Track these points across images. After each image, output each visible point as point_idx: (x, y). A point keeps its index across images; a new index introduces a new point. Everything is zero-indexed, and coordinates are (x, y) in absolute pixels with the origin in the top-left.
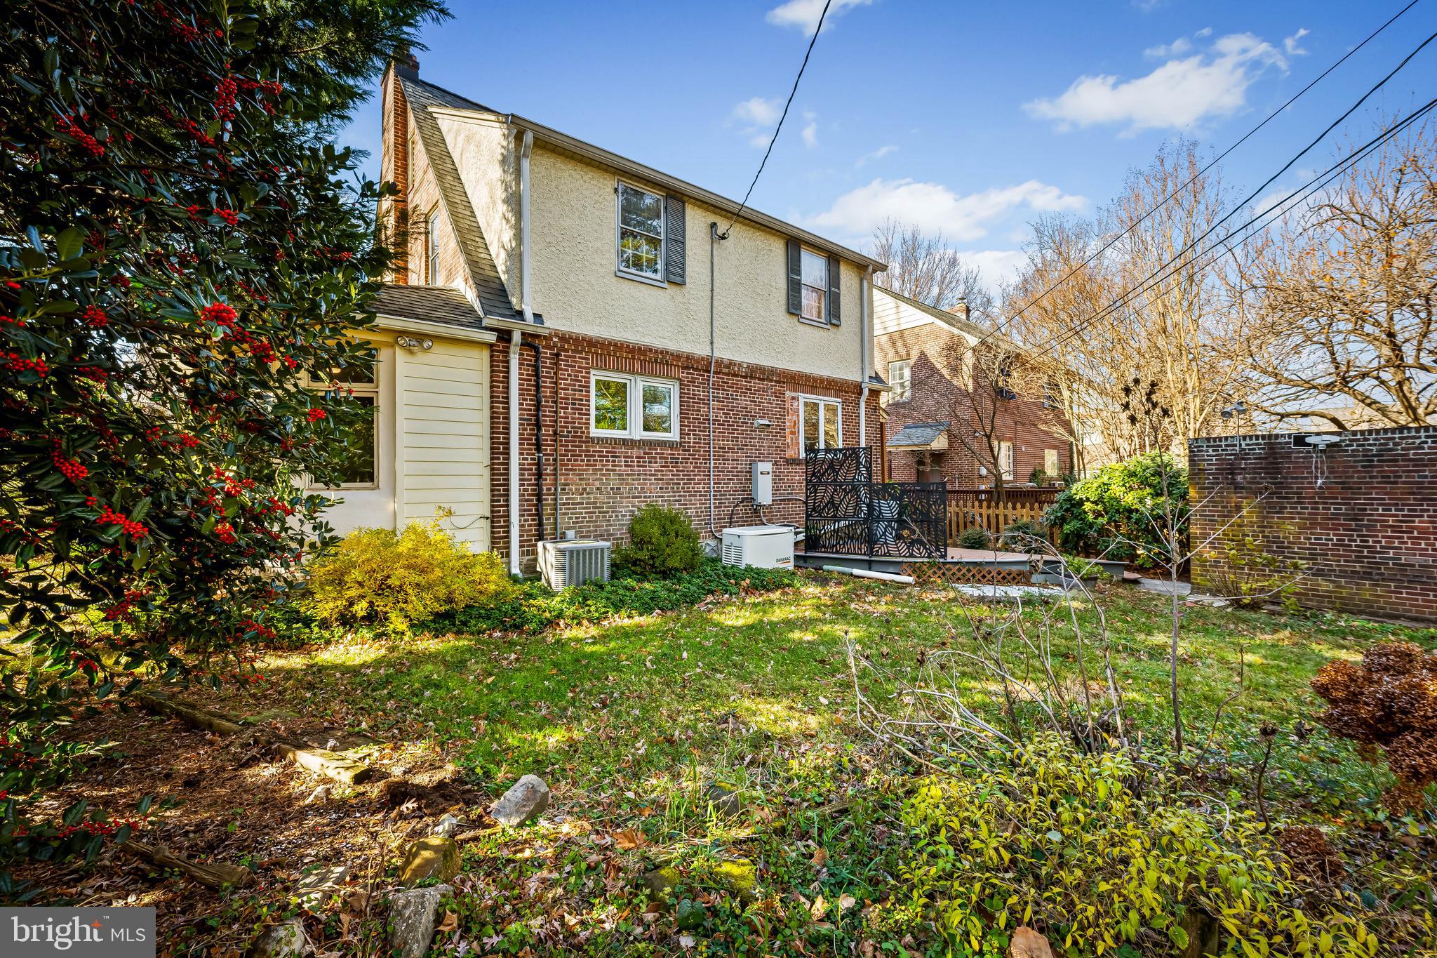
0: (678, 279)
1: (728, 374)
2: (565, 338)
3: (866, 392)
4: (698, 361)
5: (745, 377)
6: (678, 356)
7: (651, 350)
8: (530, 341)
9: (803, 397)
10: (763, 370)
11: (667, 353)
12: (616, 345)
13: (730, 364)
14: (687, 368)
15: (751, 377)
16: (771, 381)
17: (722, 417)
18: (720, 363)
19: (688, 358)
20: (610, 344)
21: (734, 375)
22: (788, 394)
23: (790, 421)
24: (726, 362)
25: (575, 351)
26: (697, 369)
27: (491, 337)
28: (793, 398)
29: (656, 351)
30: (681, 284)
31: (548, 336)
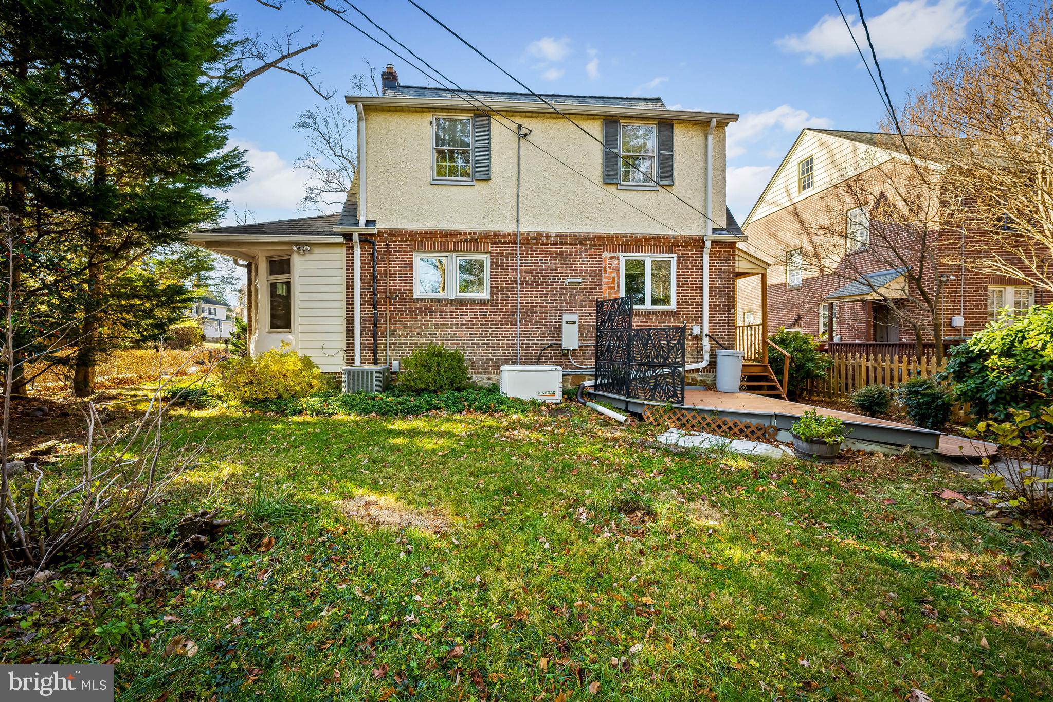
0: (483, 177)
1: (537, 244)
2: (392, 233)
3: (708, 244)
4: (504, 237)
5: (556, 244)
6: (486, 235)
7: (460, 233)
8: (365, 239)
9: (623, 257)
10: (574, 236)
11: (475, 233)
12: (431, 233)
13: (537, 236)
14: (495, 243)
15: (562, 244)
16: (586, 245)
17: (530, 278)
18: (526, 236)
19: (494, 235)
20: (426, 233)
21: (543, 244)
22: (605, 254)
23: (608, 278)
24: (532, 234)
25: (401, 241)
26: (505, 243)
27: (340, 239)
28: (612, 258)
29: (465, 234)
30: (488, 180)
31: (380, 234)
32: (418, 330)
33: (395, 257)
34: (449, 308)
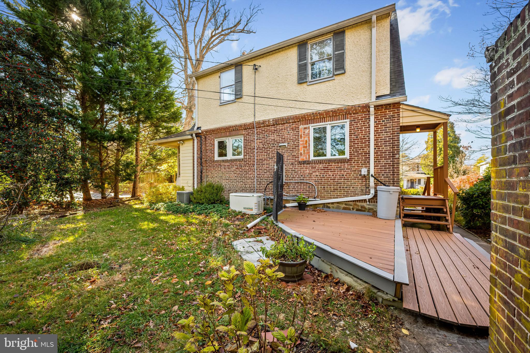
0: (239, 97)
1: (265, 126)
2: (207, 131)
3: (372, 110)
4: (249, 125)
5: (274, 125)
6: (241, 126)
7: (230, 127)
8: (197, 135)
9: (312, 127)
10: (282, 119)
11: (236, 126)
12: (219, 129)
13: (264, 122)
14: (245, 129)
15: (277, 125)
16: (290, 123)
17: (261, 146)
18: (259, 123)
19: (244, 125)
20: (218, 129)
21: (267, 126)
22: (301, 127)
23: (303, 141)
24: (261, 122)
25: (210, 134)
26: (249, 129)
27: (190, 137)
28: (305, 128)
29: (232, 127)
30: (241, 98)
31: (202, 132)
32: (216, 175)
33: (208, 141)
34: (227, 164)
